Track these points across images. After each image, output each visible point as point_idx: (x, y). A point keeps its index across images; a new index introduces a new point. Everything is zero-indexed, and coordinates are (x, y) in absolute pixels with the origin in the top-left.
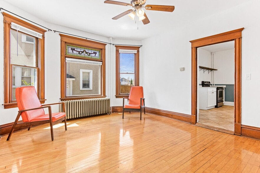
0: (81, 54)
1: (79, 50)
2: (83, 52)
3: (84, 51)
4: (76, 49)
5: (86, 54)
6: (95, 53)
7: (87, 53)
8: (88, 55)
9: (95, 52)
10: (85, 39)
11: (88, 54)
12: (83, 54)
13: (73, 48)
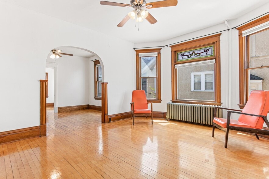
0: (190, 57)
1: (188, 54)
2: (191, 55)
3: (193, 53)
4: (185, 54)
5: (196, 56)
6: (206, 51)
7: (196, 54)
8: (198, 56)
9: (206, 49)
10: (193, 40)
11: (198, 54)
12: (192, 56)
13: (182, 53)
